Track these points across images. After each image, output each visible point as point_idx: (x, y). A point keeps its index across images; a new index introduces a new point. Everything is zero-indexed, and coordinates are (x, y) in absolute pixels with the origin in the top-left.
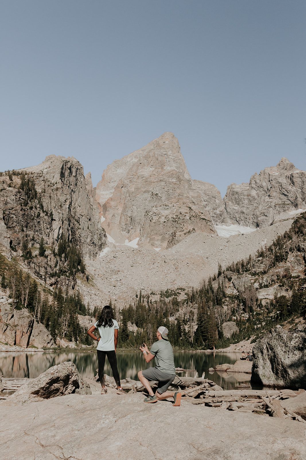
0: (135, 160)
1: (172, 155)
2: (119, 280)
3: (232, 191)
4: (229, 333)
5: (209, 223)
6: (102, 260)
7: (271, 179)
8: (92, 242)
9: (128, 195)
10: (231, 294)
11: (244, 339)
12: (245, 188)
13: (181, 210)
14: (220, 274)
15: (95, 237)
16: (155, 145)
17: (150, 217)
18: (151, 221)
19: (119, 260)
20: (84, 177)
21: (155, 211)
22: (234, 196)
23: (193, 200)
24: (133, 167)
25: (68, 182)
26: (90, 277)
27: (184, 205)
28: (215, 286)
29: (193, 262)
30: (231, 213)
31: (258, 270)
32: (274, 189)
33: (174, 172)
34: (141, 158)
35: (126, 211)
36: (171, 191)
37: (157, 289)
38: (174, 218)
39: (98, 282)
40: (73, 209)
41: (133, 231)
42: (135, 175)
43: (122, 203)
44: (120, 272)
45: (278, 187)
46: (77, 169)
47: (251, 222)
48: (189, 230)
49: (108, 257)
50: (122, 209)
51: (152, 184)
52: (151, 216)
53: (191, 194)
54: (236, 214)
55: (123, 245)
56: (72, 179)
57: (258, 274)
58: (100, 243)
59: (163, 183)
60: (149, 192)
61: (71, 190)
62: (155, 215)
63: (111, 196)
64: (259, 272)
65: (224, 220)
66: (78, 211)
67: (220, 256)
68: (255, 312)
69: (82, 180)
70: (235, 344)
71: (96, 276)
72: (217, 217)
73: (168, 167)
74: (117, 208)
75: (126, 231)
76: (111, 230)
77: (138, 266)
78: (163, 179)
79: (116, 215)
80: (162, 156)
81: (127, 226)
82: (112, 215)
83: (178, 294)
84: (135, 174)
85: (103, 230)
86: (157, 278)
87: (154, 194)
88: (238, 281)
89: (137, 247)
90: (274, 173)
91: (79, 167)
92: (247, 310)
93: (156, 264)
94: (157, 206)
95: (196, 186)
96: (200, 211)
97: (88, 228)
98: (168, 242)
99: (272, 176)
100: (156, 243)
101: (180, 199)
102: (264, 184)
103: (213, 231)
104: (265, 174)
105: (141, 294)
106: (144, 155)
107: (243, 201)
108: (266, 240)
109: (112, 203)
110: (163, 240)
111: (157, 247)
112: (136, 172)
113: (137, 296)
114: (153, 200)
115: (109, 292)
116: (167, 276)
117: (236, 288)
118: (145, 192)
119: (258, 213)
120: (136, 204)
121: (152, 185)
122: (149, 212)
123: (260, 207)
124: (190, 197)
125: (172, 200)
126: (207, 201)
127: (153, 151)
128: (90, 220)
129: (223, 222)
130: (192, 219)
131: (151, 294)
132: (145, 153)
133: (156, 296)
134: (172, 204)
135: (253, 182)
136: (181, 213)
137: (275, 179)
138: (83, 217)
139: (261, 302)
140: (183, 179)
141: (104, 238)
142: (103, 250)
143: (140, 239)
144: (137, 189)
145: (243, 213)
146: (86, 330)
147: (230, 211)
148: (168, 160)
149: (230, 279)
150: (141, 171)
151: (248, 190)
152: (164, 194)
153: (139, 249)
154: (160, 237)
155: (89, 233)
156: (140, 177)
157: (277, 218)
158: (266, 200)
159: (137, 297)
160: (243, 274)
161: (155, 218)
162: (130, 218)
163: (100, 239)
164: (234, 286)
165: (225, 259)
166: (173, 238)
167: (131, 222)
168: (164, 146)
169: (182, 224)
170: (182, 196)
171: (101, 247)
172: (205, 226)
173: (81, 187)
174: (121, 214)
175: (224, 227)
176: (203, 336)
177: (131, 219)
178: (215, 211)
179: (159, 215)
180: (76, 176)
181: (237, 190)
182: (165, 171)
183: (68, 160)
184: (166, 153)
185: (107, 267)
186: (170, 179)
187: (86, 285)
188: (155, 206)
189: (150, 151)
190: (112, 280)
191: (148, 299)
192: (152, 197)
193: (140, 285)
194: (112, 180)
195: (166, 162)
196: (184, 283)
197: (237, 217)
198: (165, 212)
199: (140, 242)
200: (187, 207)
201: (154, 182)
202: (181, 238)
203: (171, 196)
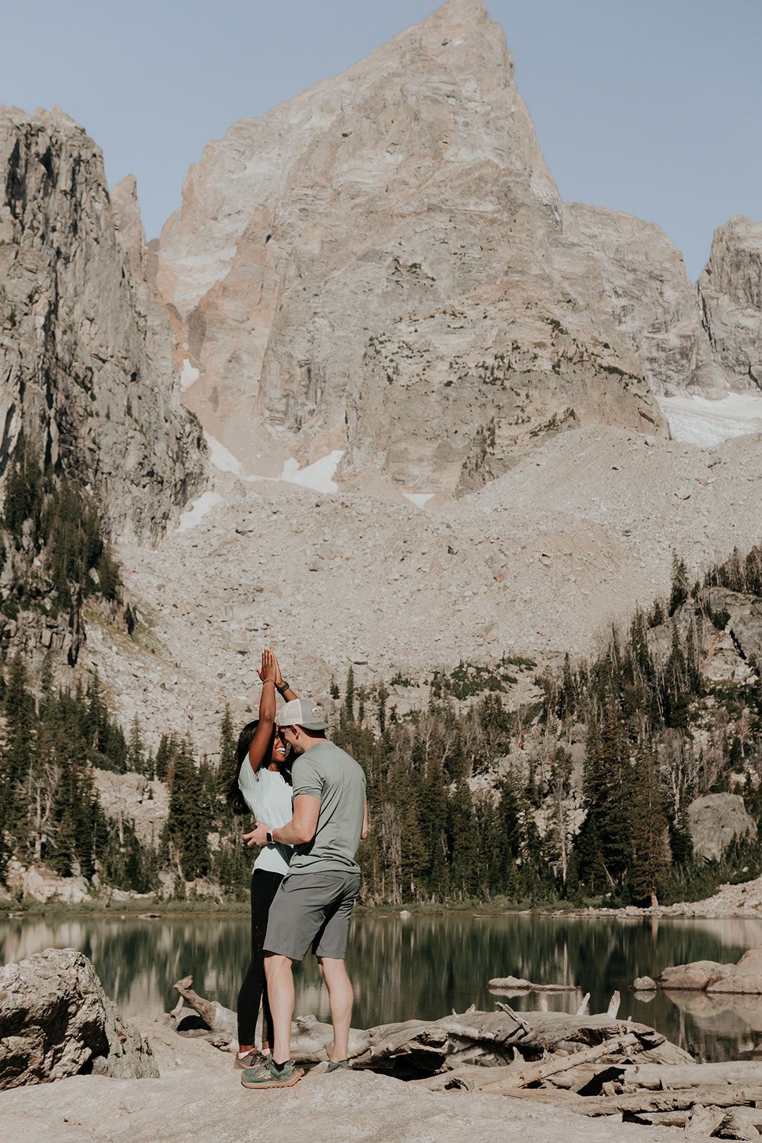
0: (323, 122)
1: (478, 98)
2: (260, 625)
3: (732, 248)
4: (715, 839)
5: (634, 389)
6: (187, 544)
8: (147, 469)
9: (292, 271)
10: (724, 683)
13: (516, 334)
14: (678, 598)
15: (160, 447)
16: (408, 57)
17: (386, 363)
18: (390, 379)
19: (260, 542)
20: (107, 196)
21: (410, 339)
22: (741, 273)
23: (569, 290)
24: (311, 152)
25: (40, 217)
26: (139, 617)
27: (529, 312)
28: (660, 647)
29: (567, 551)
30: (730, 343)
33: (487, 170)
34: (349, 111)
35: (287, 338)
36: (475, 253)
37: (419, 664)
38: (486, 368)
39: (174, 634)
40: (64, 332)
41: (317, 421)
42: (323, 187)
43: (267, 307)
44: (264, 594)
46: (78, 161)
48: (549, 417)
49: (216, 531)
50: (267, 331)
51: (392, 224)
52: (392, 361)
53: (561, 263)
54: (749, 350)
55: (277, 480)
56: (57, 204)
58: (179, 475)
59: (440, 220)
60: (380, 256)
61: (53, 252)
62: (409, 353)
63: (222, 275)
65: (700, 373)
66: (85, 339)
67: (680, 523)
69: (97, 206)
70: (740, 886)
71: (165, 612)
72: (667, 363)
73: (463, 150)
74: (248, 325)
75: (287, 425)
76: (223, 418)
77: (339, 567)
78: (443, 201)
79: (245, 358)
80: (435, 101)
81: (292, 401)
82: (228, 356)
83: (503, 684)
84: (322, 181)
85: (193, 419)
86: (416, 619)
87: (405, 266)
88: (753, 627)
89: (333, 488)
91: (86, 155)
93: (414, 561)
94: (414, 318)
95: (582, 229)
96: (596, 334)
97: (129, 411)
98: (465, 466)
100: (415, 470)
101: (515, 285)
103: (651, 420)
105: (351, 682)
106: (359, 100)
109: (229, 307)
110: (442, 457)
111: (417, 490)
112: (325, 173)
113: (335, 692)
114: (400, 290)
115: (221, 676)
116: (457, 607)
117: (744, 658)
118: (365, 257)
120: (327, 310)
121: (394, 229)
122: (381, 343)
124: (557, 277)
125: (480, 291)
126: (626, 294)
127: (397, 80)
128: (134, 377)
129: (693, 380)
130: (563, 369)
131: (392, 684)
132: (365, 90)
133: (413, 693)
134: (481, 308)
136: (518, 348)
138: (108, 366)
140: (527, 201)
141: (194, 454)
142: (192, 502)
143: (344, 457)
144: (333, 244)
146: (127, 830)
147: (723, 335)
148: (460, 119)
149: (720, 621)
150: (346, 166)
152: (445, 266)
153: (342, 500)
154: (429, 449)
155: (131, 433)
156: (342, 195)
159: (336, 697)
161: (409, 369)
162: (301, 366)
163: (180, 457)
164: (739, 647)
165: (703, 539)
166: (485, 452)
167: (307, 387)
168: (445, 61)
169: (523, 394)
170: (522, 272)
171: (184, 489)
172: (619, 400)
173: (96, 240)
174: (266, 354)
175: (699, 402)
176: (608, 852)
177: (309, 371)
178: (659, 336)
179: (426, 356)
180: (73, 190)
181: (755, 246)
182: (450, 167)
183: (39, 124)
184: (451, 88)
185: (211, 571)
186: (472, 201)
187: (125, 649)
188: (406, 318)
189: (385, 82)
190: (234, 626)
191: (383, 704)
192: (394, 278)
193: (350, 646)
194: (226, 209)
195: (452, 126)
196: (532, 639)
197: (753, 361)
198: (450, 344)
199: (348, 470)
200: (542, 319)
201: (403, 216)
202: (516, 451)
203: (474, 274)
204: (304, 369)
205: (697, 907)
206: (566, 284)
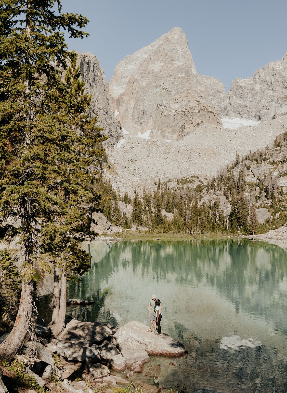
0: (146, 56)
1: (180, 50)
2: (136, 168)
3: (236, 85)
4: (262, 219)
6: (119, 150)
7: (274, 73)
8: (110, 134)
9: (139, 90)
10: (250, 182)
11: (283, 225)
12: (249, 82)
13: (190, 104)
14: (237, 163)
15: (112, 129)
16: (165, 41)
17: (161, 110)
18: (162, 114)
19: (135, 150)
20: (101, 72)
21: (166, 105)
22: (238, 91)
24: (143, 63)
25: (87, 76)
26: (111, 166)
27: (193, 99)
28: (235, 173)
29: (204, 152)
30: (235, 107)
31: (277, 160)
32: (277, 83)
33: (183, 67)
34: (152, 53)
35: (139, 105)
36: (180, 86)
37: (173, 177)
38: (183, 112)
39: (118, 169)
40: (92, 103)
41: (145, 124)
42: (146, 71)
43: (133, 98)
44: (137, 162)
45: (281, 81)
46: (95, 64)
47: (254, 116)
48: (197, 123)
49: (125, 147)
50: (134, 103)
53: (199, 88)
54: (239, 108)
55: (137, 136)
56: (91, 74)
57: (276, 163)
58: (117, 135)
59: (172, 78)
60: (159, 86)
61: (89, 85)
62: (166, 108)
63: (123, 91)
64: (277, 161)
65: (228, 113)
66: (96, 104)
67: (229, 146)
68: (277, 199)
69: (99, 74)
70: (274, 230)
71: (116, 165)
72: (221, 111)
73: (177, 62)
74: (129, 102)
75: (139, 124)
76: (125, 122)
77: (153, 156)
78: (173, 74)
79: (129, 109)
80: (171, 51)
81: (139, 119)
82: (125, 109)
83: (192, 182)
85: (119, 123)
86: (171, 167)
87: (165, 89)
88: (257, 169)
89: (149, 138)
90: (278, 67)
91: (96, 62)
92: (269, 196)
93: (170, 155)
94: (167, 100)
95: (203, 81)
96: (207, 104)
97: (106, 121)
98: (178, 134)
99: (276, 70)
100: (167, 135)
101: (189, 93)
102: (268, 78)
103: (220, 123)
104: (270, 69)
105: (159, 181)
106: (154, 51)
107: (247, 95)
108: (272, 131)
109: (125, 98)
110: (173, 132)
111: (168, 139)
112: (146, 68)
113: (156, 183)
114: (163, 94)
115: (129, 179)
116: (180, 165)
117: (255, 176)
118: (156, 87)
119: (261, 107)
120: (147, 99)
121: (162, 80)
122: (160, 106)
123: (263, 101)
124: (199, 91)
125: (181, 94)
126: (212, 95)
127: (162, 46)
128: (107, 113)
129: (227, 115)
130: (200, 112)
131: (168, 182)
132: (155, 49)
133: (173, 184)
134: (182, 98)
135: (257, 76)
136: (190, 107)
137: (279, 73)
138: (101, 110)
139: (282, 190)
140: (192, 74)
141: (120, 130)
142: (119, 141)
143: (151, 131)
144: (148, 84)
145: (246, 107)
146: (124, 214)
147: (234, 105)
148: (176, 55)
149: (248, 168)
150: (151, 66)
151: (252, 84)
152: (174, 89)
153: (153, 141)
154: (170, 130)
155: (107, 126)
156: (150, 72)
157: (279, 111)
158: (269, 94)
160: (261, 163)
161: (166, 112)
163: (117, 131)
164: (253, 174)
166: (183, 131)
167: (143, 116)
168: (173, 42)
169: (191, 117)
170: (191, 90)
171: (118, 138)
172: (213, 119)
173: (99, 82)
174: (134, 108)
175: (228, 120)
176: (238, 222)
178: (219, 105)
179: (170, 109)
180: (94, 70)
181: (241, 84)
182: (175, 66)
183: (86, 55)
184: (174, 48)
185: (125, 156)
186: (180, 74)
187: (111, 173)
188: (165, 100)
189: (160, 47)
190: (131, 168)
191: (166, 186)
192: (162, 91)
193: (157, 173)
194: (124, 76)
195: (174, 57)
196: (197, 172)
197: (240, 111)
198: (175, 106)
199: (152, 134)
200: (196, 101)
201: (164, 77)
202: (190, 130)
203: (180, 91)
204: (142, 112)
205: (264, 235)
206: (201, 93)
